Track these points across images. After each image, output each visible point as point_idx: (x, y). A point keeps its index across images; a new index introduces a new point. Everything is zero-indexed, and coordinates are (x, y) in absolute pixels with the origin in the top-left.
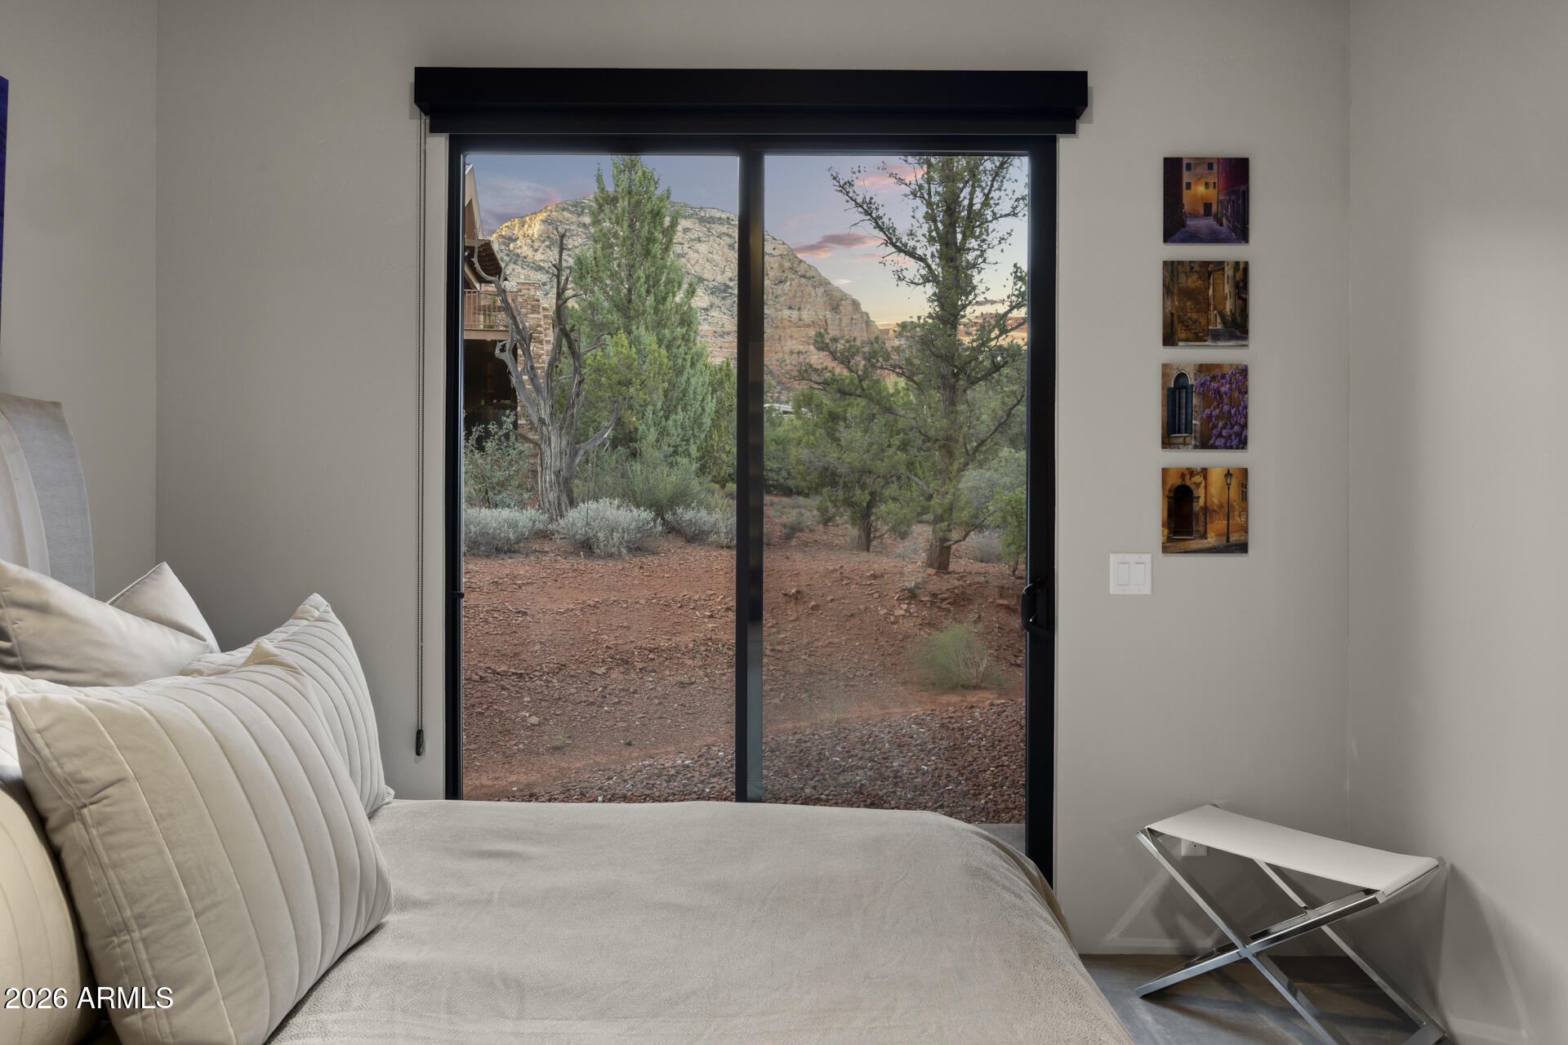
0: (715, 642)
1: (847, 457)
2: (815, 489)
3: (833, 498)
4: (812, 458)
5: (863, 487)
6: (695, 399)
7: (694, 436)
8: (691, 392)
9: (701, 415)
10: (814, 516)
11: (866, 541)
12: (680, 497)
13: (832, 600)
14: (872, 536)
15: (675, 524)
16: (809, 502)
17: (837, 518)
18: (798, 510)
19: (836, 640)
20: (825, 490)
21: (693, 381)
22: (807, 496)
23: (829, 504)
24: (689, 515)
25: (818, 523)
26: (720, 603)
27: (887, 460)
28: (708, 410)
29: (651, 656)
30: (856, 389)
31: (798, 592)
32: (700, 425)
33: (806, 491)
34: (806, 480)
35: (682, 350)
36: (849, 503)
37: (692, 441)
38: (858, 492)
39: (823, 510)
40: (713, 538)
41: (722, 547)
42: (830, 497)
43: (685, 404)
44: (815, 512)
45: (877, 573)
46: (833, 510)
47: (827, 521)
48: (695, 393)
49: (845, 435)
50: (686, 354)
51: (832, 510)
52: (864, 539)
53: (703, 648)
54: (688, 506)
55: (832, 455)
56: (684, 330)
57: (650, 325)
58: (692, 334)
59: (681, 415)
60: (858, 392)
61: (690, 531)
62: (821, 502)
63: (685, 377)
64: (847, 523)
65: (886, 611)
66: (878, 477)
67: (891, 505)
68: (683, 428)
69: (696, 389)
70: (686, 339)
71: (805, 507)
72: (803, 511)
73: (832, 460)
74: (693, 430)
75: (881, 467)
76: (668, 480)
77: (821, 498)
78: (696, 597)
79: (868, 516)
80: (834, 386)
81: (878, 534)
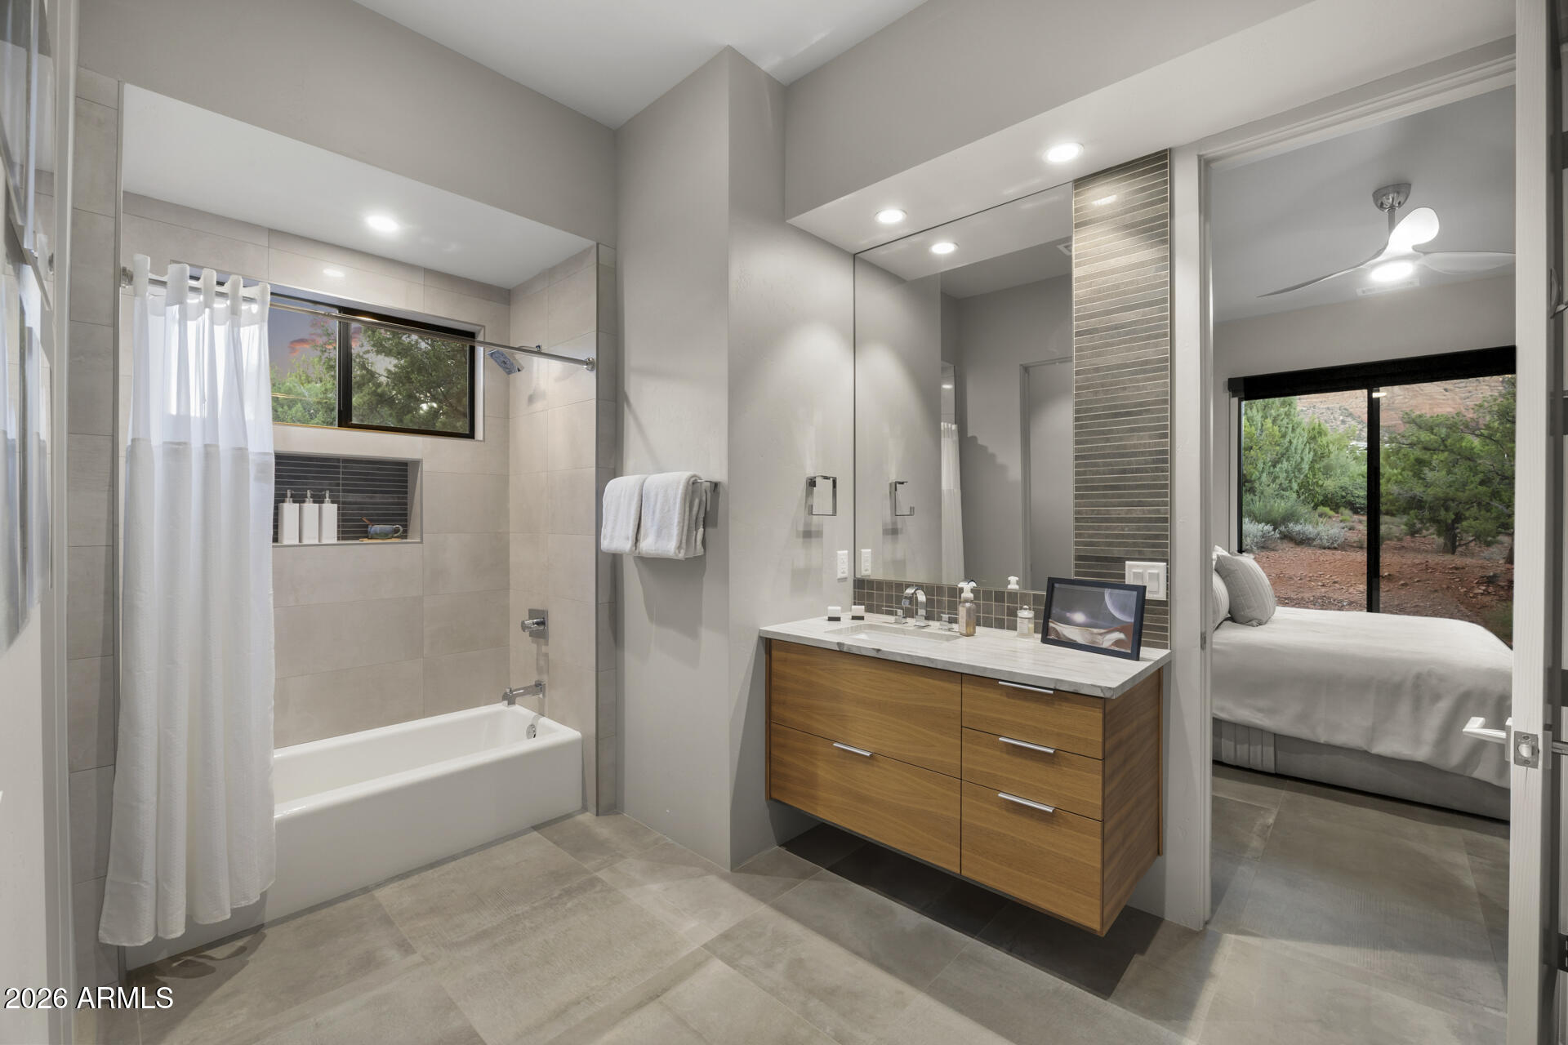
0: (1329, 598)
1: (1431, 491)
2: (1405, 511)
3: (1420, 517)
4: (1401, 491)
5: (1447, 509)
6: (1296, 453)
7: (1295, 477)
8: (1293, 449)
9: (1301, 463)
10: (1402, 530)
11: (1452, 547)
12: (1289, 517)
13: (1418, 581)
14: (1457, 544)
15: (1287, 533)
16: (1396, 520)
17: (1424, 531)
18: (1387, 526)
19: (1422, 604)
20: (1412, 512)
21: (1295, 442)
22: (1393, 515)
23: (1415, 521)
24: (1298, 528)
25: (1406, 534)
26: (1328, 579)
27: (1467, 492)
28: (1306, 459)
29: (1286, 601)
30: (1440, 446)
31: (1389, 575)
32: (1300, 470)
33: (1395, 512)
34: (1395, 505)
35: (1286, 421)
36: (1434, 520)
37: (1293, 480)
38: (1443, 512)
39: (1411, 526)
40: (1317, 542)
41: (1325, 548)
42: (1416, 516)
43: (1289, 457)
44: (1403, 527)
45: (1458, 566)
46: (1420, 526)
47: (1413, 532)
48: (1296, 449)
49: (1430, 475)
50: (1288, 424)
51: (1418, 526)
52: (1449, 545)
53: (1320, 601)
54: (1297, 522)
55: (1418, 490)
56: (1286, 409)
57: (1259, 409)
58: (1292, 410)
59: (1285, 465)
60: (1442, 448)
61: (1298, 538)
62: (1409, 520)
63: (1288, 440)
64: (1434, 534)
65: (1465, 590)
66: (1460, 503)
67: (1471, 522)
68: (1287, 472)
69: (1297, 446)
70: (1287, 415)
71: (1393, 524)
72: (1391, 526)
73: (1418, 494)
74: (1294, 473)
75: (1462, 496)
76: (1280, 506)
77: (1409, 517)
78: (1311, 575)
79: (1454, 528)
80: (1420, 446)
81: (1463, 542)
